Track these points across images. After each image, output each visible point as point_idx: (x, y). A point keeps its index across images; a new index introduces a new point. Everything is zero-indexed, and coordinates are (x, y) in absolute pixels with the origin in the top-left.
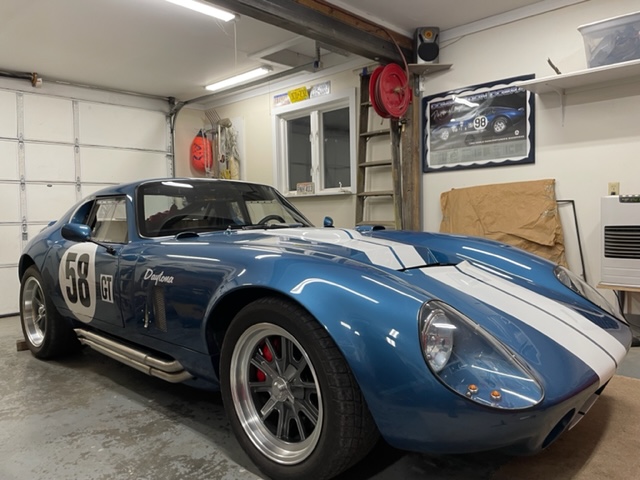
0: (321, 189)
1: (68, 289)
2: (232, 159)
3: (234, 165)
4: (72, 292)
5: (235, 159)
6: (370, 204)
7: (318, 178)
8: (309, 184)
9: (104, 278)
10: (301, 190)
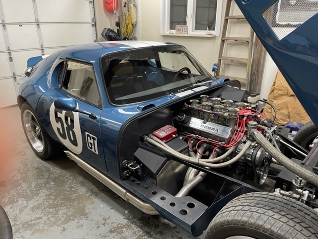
0: (193, 31)
1: (58, 129)
2: (132, 5)
3: (133, 10)
4: (62, 132)
5: (134, 5)
6: (228, 44)
7: (191, 22)
8: (185, 27)
9: (88, 135)
10: (179, 30)
